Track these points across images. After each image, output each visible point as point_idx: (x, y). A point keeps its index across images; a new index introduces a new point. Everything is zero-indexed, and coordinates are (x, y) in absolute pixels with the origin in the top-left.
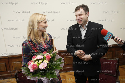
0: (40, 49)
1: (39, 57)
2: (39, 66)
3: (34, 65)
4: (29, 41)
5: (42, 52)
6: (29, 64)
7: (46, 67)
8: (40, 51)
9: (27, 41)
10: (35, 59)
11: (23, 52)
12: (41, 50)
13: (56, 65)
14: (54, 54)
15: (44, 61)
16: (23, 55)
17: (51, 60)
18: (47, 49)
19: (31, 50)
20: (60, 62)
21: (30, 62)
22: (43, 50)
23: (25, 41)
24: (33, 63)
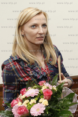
0: (33, 76)
1: (31, 91)
2: (29, 110)
3: (20, 108)
6: (13, 105)
7: (43, 112)
8: (35, 80)
10: (24, 96)
13: (62, 107)
14: (60, 86)
15: (40, 101)
16: (4, 85)
17: (53, 98)
18: (49, 75)
21: (15, 102)
22: (40, 77)
24: (20, 104)
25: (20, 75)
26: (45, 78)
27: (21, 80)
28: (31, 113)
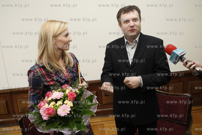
1: (56, 94)
2: (56, 111)
3: (48, 109)
4: (40, 67)
5: (62, 84)
6: (40, 107)
7: (69, 112)
8: (58, 84)
9: (36, 67)
10: (50, 99)
11: (30, 85)
12: (59, 82)
13: (84, 107)
14: (81, 89)
15: (65, 102)
17: (76, 99)
18: (69, 80)
19: (43, 82)
20: (92, 102)
21: (42, 104)
22: (63, 81)
23: (34, 67)
24: (47, 106)
25: (45, 80)
26: (67, 82)
27: (46, 84)
28: (58, 113)
